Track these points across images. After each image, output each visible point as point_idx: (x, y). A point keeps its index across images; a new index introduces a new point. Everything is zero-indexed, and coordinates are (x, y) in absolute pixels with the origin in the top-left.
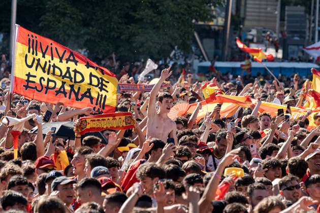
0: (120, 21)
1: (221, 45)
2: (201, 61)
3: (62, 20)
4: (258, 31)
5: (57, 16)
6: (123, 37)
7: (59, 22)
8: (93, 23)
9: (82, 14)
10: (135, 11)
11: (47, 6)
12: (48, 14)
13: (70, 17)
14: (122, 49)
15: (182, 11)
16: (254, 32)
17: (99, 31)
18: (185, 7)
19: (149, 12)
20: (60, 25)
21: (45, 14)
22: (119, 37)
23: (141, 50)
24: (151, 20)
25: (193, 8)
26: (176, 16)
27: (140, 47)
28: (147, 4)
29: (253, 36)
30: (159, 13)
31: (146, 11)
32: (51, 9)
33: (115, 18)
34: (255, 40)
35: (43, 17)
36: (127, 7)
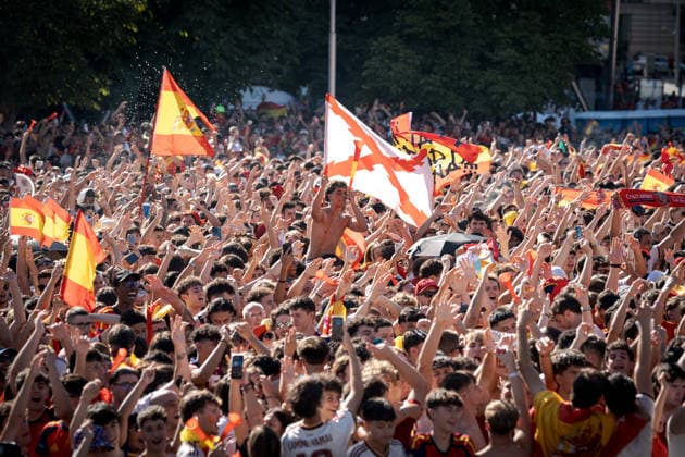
0: (472, 64)
1: (604, 87)
2: (577, 111)
3: (393, 66)
4: (649, 60)
5: (387, 61)
6: (477, 87)
7: (390, 69)
8: (435, 69)
9: (421, 57)
10: (492, 51)
11: (372, 48)
12: (374, 58)
13: (405, 61)
14: (475, 103)
15: (557, 48)
16: (643, 60)
17: (444, 79)
18: (560, 42)
19: (511, 52)
20: (391, 73)
21: (369, 58)
22: (471, 87)
23: (502, 104)
24: (515, 63)
25: (571, 44)
26: (548, 55)
27: (501, 100)
28: (508, 40)
29: (642, 65)
30: (525, 52)
31: (508, 50)
32: (377, 52)
33: (466, 62)
34: (645, 71)
35: (367, 63)
36: (482, 46)
